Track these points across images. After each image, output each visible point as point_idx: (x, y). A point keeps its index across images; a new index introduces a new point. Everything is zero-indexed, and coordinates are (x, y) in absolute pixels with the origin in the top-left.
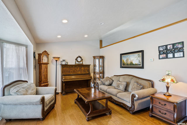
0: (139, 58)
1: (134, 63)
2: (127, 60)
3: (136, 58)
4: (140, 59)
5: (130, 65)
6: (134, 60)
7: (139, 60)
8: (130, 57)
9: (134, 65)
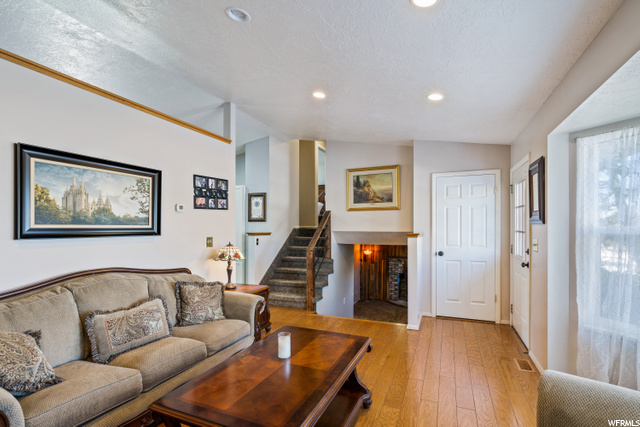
0: (139, 195)
1: (118, 211)
2: (74, 194)
3: (130, 194)
4: (146, 200)
5: (98, 222)
6: (116, 199)
7: (142, 204)
8: (95, 180)
9: (116, 221)
